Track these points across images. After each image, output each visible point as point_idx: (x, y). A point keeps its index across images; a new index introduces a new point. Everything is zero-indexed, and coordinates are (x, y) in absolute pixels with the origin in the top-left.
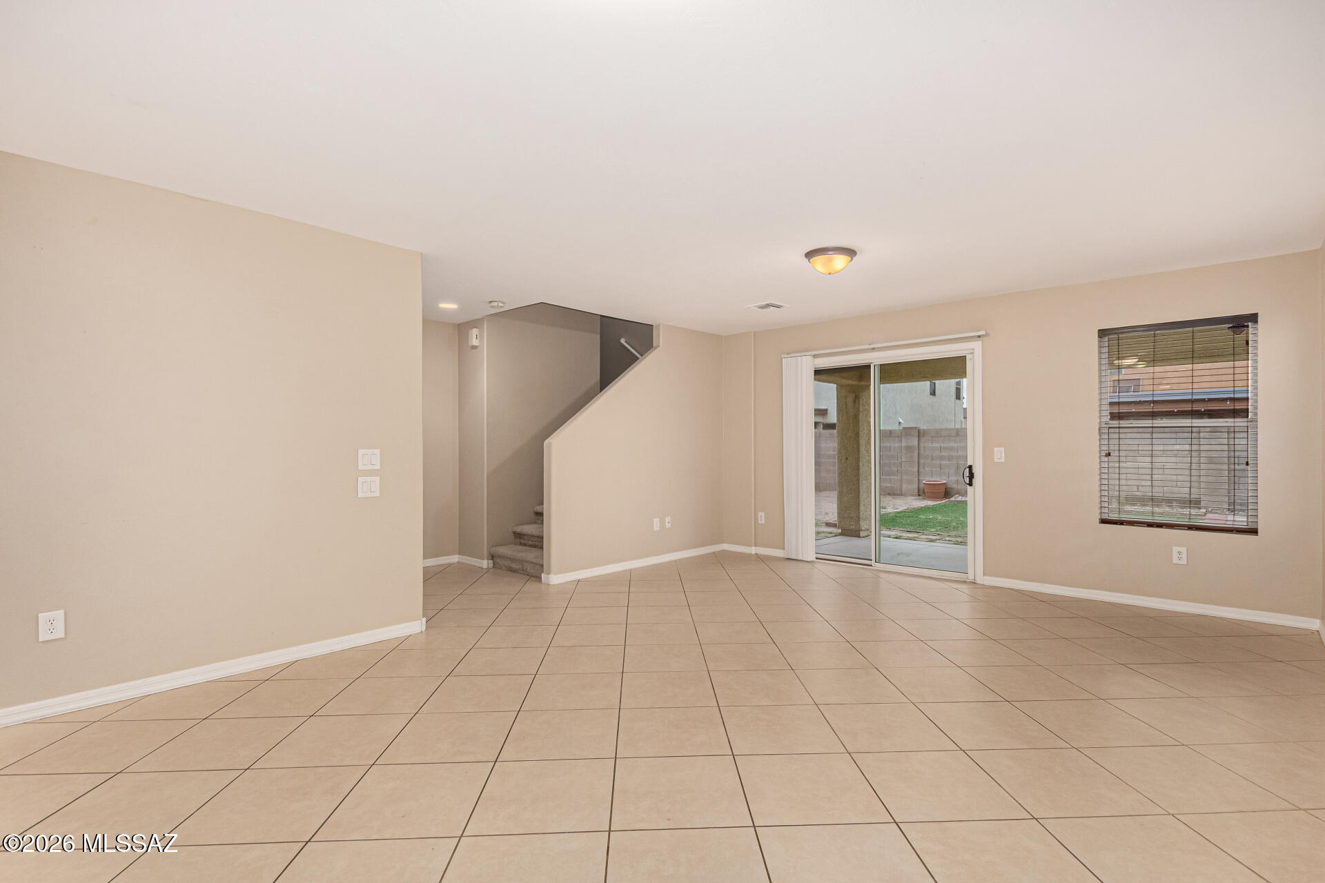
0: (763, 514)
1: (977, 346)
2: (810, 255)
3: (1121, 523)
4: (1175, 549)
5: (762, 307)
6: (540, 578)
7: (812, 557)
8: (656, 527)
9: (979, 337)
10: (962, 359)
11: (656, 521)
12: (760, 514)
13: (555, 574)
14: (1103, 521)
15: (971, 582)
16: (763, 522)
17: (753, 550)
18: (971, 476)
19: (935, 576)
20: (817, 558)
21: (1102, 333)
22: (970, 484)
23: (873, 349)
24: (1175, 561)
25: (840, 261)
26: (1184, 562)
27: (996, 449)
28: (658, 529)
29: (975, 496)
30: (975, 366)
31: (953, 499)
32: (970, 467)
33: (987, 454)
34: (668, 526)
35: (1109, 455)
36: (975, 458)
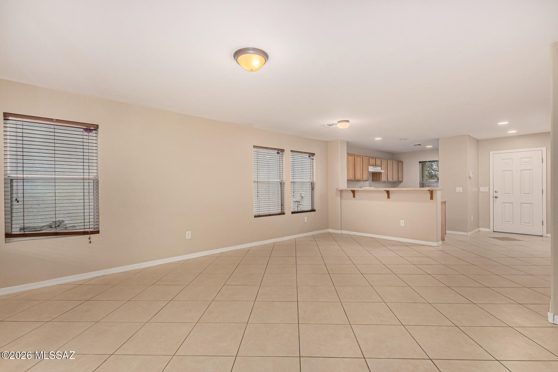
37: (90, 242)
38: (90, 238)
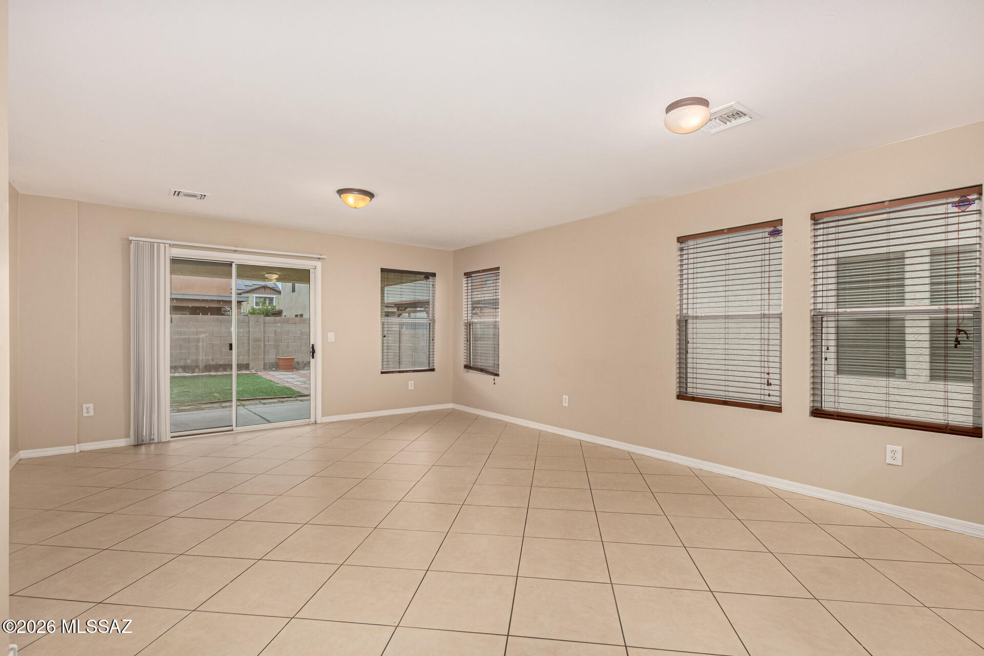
0: (91, 405)
1: (319, 264)
2: (341, 192)
3: (389, 372)
4: (410, 382)
7: (169, 439)
9: (319, 259)
10: (308, 272)
12: (86, 406)
14: (382, 373)
15: (313, 423)
16: (92, 413)
18: (313, 352)
20: (172, 437)
21: (383, 270)
22: (313, 358)
23: (236, 251)
24: (410, 388)
25: (363, 202)
26: (413, 388)
27: (329, 334)
29: (317, 364)
30: (317, 278)
32: (313, 346)
33: (324, 337)
35: (384, 336)
36: (316, 338)
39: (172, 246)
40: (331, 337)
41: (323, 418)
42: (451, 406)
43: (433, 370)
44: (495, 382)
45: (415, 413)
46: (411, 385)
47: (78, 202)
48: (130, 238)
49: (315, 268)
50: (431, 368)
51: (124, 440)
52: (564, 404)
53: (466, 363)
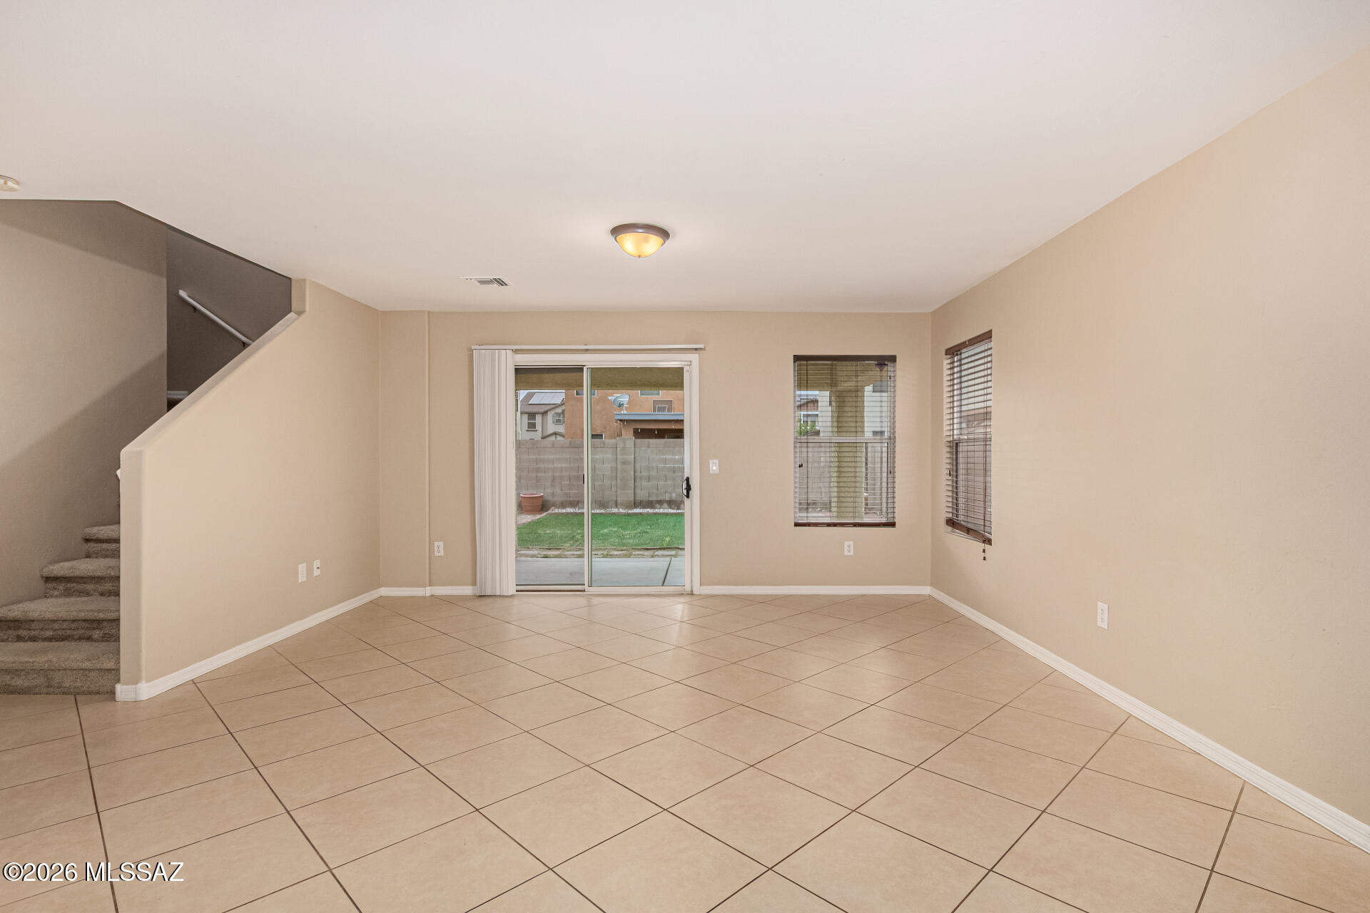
0: (441, 544)
1: (694, 357)
3: (809, 525)
4: (846, 543)
5: (483, 282)
6: (112, 694)
7: (511, 590)
8: (302, 578)
9: (696, 349)
10: (680, 371)
11: (302, 568)
12: (436, 544)
13: (148, 681)
14: (797, 525)
15: (688, 594)
16: (442, 553)
17: (428, 591)
18: (689, 488)
19: (653, 593)
20: (517, 591)
21: (797, 358)
22: (688, 496)
23: (587, 350)
24: (846, 553)
26: (852, 554)
27: (711, 461)
28: (305, 579)
29: (692, 508)
30: (693, 379)
31: (550, 511)
32: (688, 480)
33: (704, 468)
34: (316, 573)
35: (801, 466)
36: (693, 468)
37: (984, 558)
38: (984, 551)
39: (516, 351)
40: (714, 467)
41: (702, 587)
42: (926, 590)
43: (893, 525)
44: (987, 555)
45: (853, 596)
46: (849, 548)
47: (429, 312)
48: (473, 347)
49: (690, 364)
50: (891, 521)
51: (471, 587)
52: (1099, 624)
53: (950, 515)
